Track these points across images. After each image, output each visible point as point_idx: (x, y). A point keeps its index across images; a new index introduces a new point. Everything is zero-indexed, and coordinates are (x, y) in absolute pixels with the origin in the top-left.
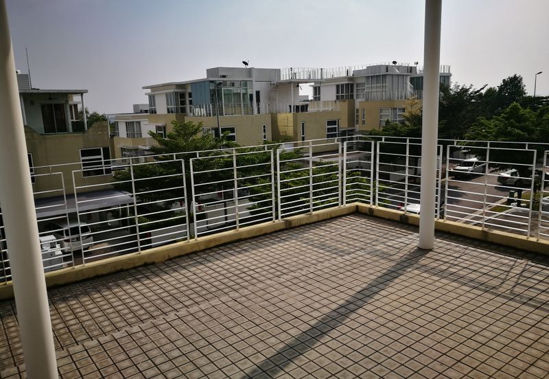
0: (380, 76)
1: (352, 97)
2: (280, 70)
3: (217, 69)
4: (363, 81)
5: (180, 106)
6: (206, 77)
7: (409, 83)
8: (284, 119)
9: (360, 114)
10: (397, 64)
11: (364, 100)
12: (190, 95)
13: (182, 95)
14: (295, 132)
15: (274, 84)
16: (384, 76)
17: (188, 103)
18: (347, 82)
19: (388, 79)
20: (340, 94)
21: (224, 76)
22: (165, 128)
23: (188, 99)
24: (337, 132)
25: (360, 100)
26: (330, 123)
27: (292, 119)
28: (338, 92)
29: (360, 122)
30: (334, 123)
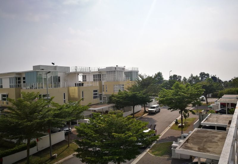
0: (112, 71)
1: (100, 80)
2: (69, 67)
3: (39, 66)
4: (105, 73)
5: (18, 84)
6: (32, 70)
7: (124, 75)
8: (73, 90)
9: (105, 87)
10: (118, 67)
11: (106, 81)
12: (24, 78)
13: (19, 79)
14: (79, 96)
15: (67, 74)
16: (114, 71)
17: (22, 82)
18: (98, 74)
19: (116, 72)
20: (95, 79)
21: (43, 69)
22: (7, 96)
23: (22, 80)
24: (98, 95)
25: (104, 81)
26: (95, 91)
27: (77, 90)
28: (94, 78)
29: (105, 90)
30: (96, 91)
